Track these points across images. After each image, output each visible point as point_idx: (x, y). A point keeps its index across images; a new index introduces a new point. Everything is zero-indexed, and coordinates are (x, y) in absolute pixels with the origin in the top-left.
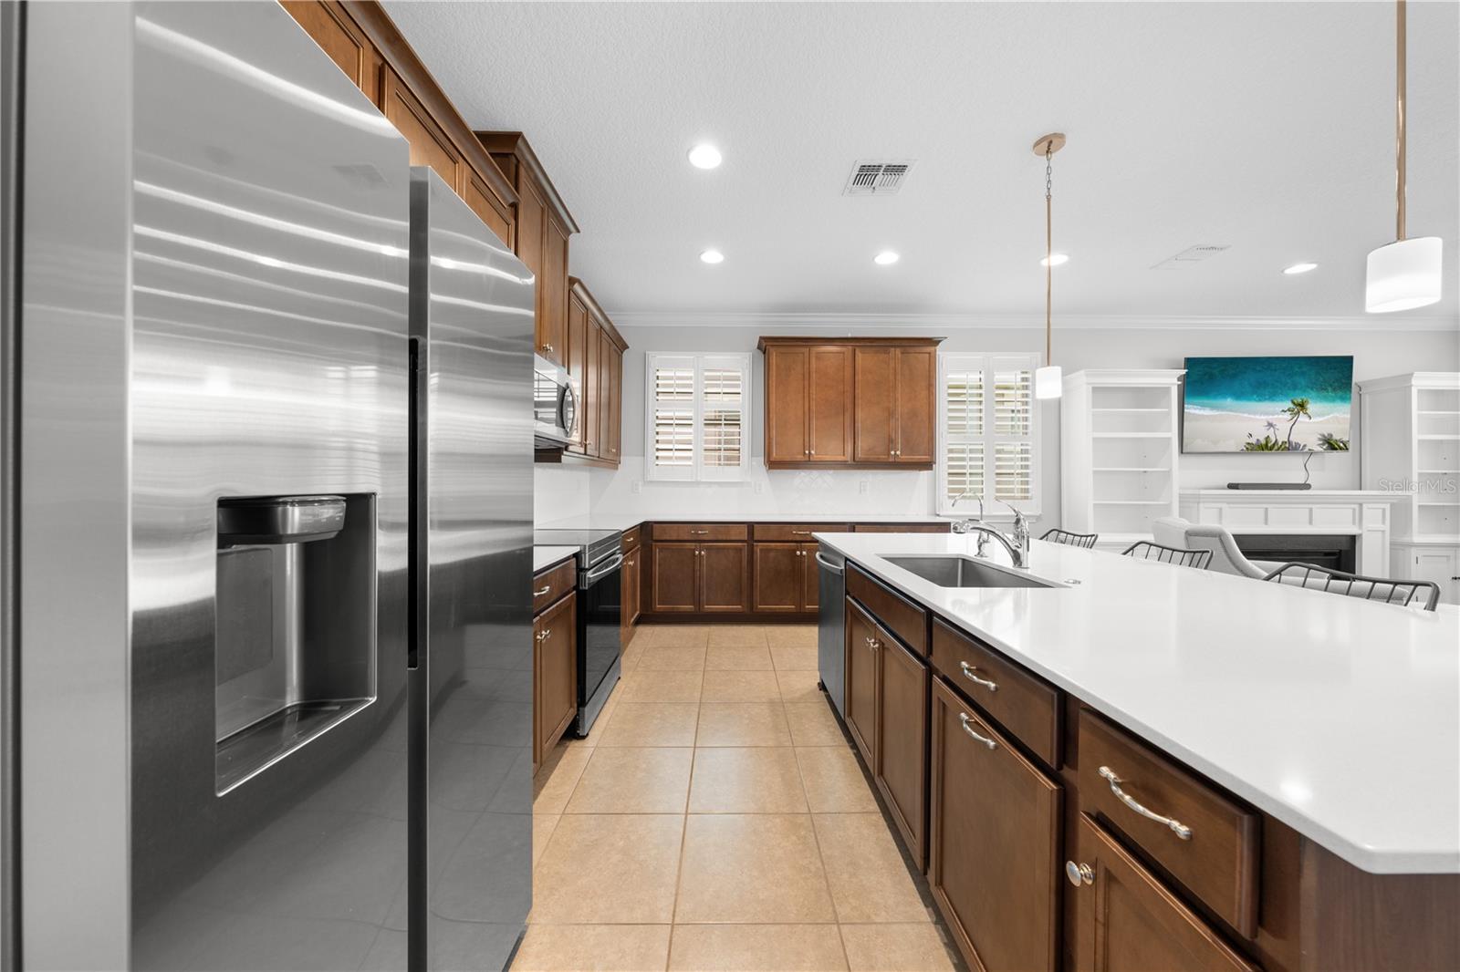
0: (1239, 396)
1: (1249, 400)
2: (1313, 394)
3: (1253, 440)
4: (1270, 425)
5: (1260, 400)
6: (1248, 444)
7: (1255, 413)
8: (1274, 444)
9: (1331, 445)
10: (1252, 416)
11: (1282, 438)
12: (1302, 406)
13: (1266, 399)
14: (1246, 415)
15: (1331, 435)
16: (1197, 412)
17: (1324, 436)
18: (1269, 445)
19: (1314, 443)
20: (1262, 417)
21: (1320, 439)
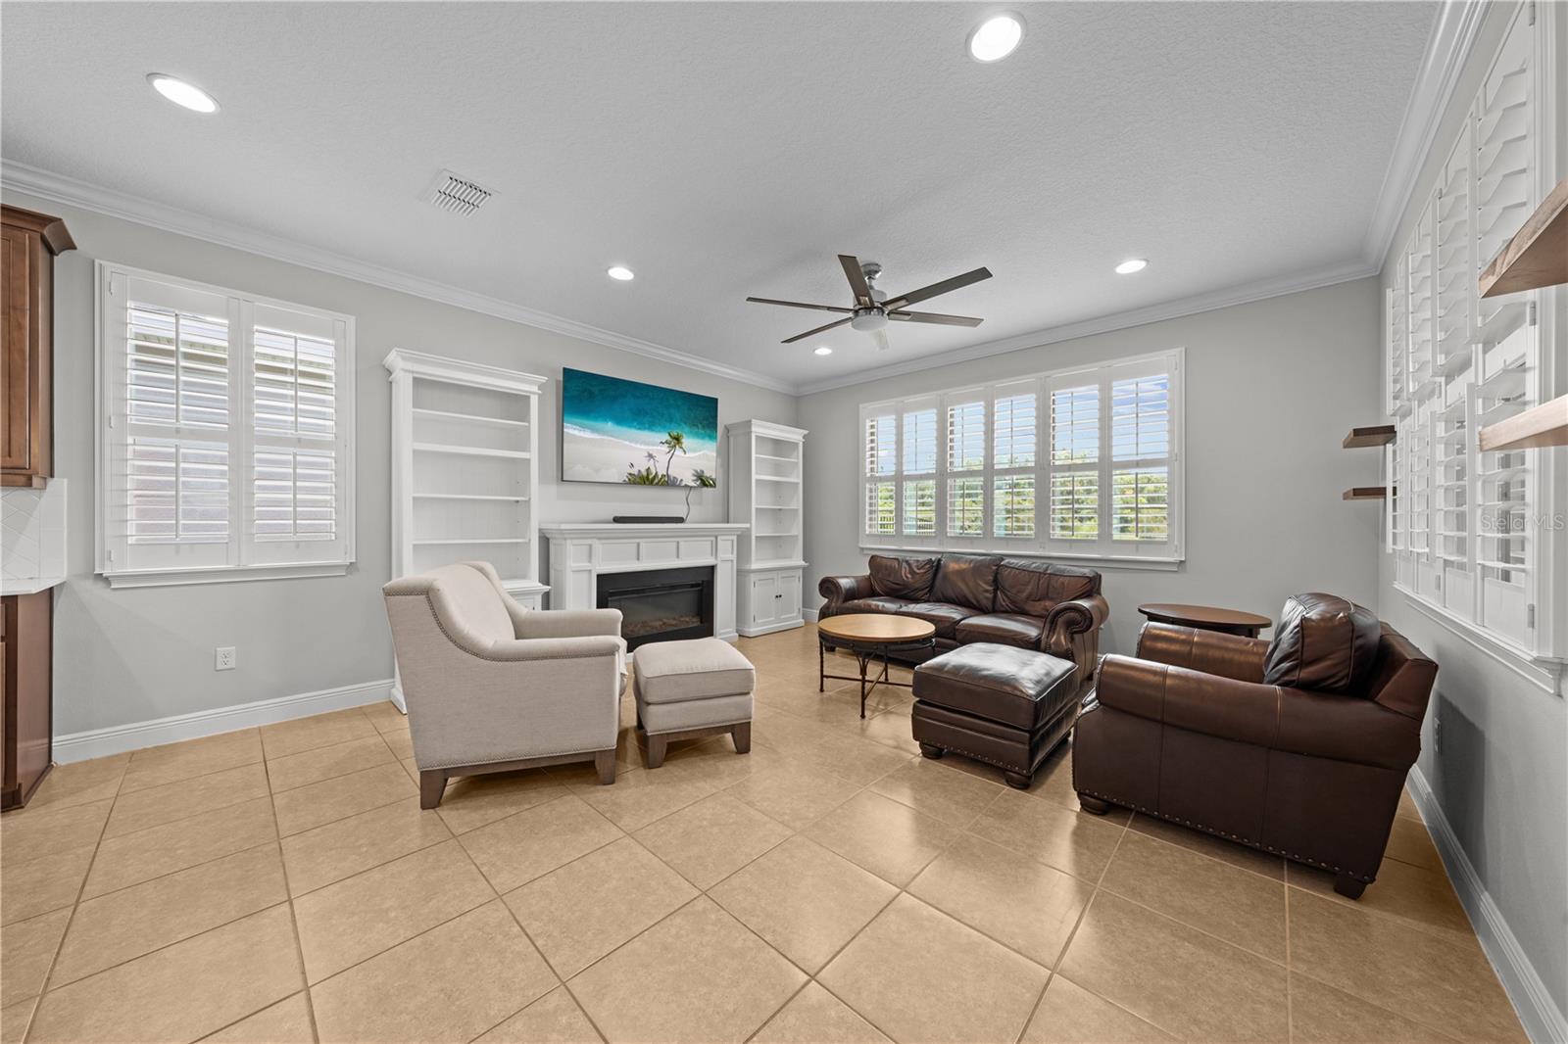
0: (620, 420)
1: (630, 427)
2: (687, 429)
3: (635, 471)
4: (650, 456)
5: (639, 429)
6: (630, 474)
7: (637, 442)
8: (654, 477)
9: (704, 482)
10: (633, 445)
11: (662, 471)
12: (677, 439)
13: (645, 429)
14: (627, 443)
15: (703, 472)
16: (576, 433)
17: (696, 472)
18: (651, 477)
19: (689, 480)
20: (643, 447)
21: (694, 475)
